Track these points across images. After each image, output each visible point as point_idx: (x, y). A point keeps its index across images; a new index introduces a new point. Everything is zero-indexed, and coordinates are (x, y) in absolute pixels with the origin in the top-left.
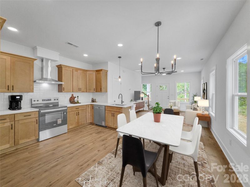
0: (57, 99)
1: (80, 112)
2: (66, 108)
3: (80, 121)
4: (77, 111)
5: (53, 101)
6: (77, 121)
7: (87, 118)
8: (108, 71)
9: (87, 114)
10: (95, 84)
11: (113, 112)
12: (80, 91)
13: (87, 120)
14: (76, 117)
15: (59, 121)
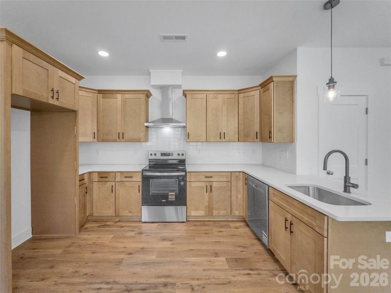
0: (183, 155)
1: (215, 185)
2: (183, 173)
3: (214, 206)
4: (207, 184)
5: (175, 156)
6: (207, 204)
7: (234, 203)
8: (296, 76)
9: (234, 193)
10: (257, 120)
11: (289, 217)
12: (223, 140)
13: (234, 207)
14: (206, 195)
15: (172, 197)
